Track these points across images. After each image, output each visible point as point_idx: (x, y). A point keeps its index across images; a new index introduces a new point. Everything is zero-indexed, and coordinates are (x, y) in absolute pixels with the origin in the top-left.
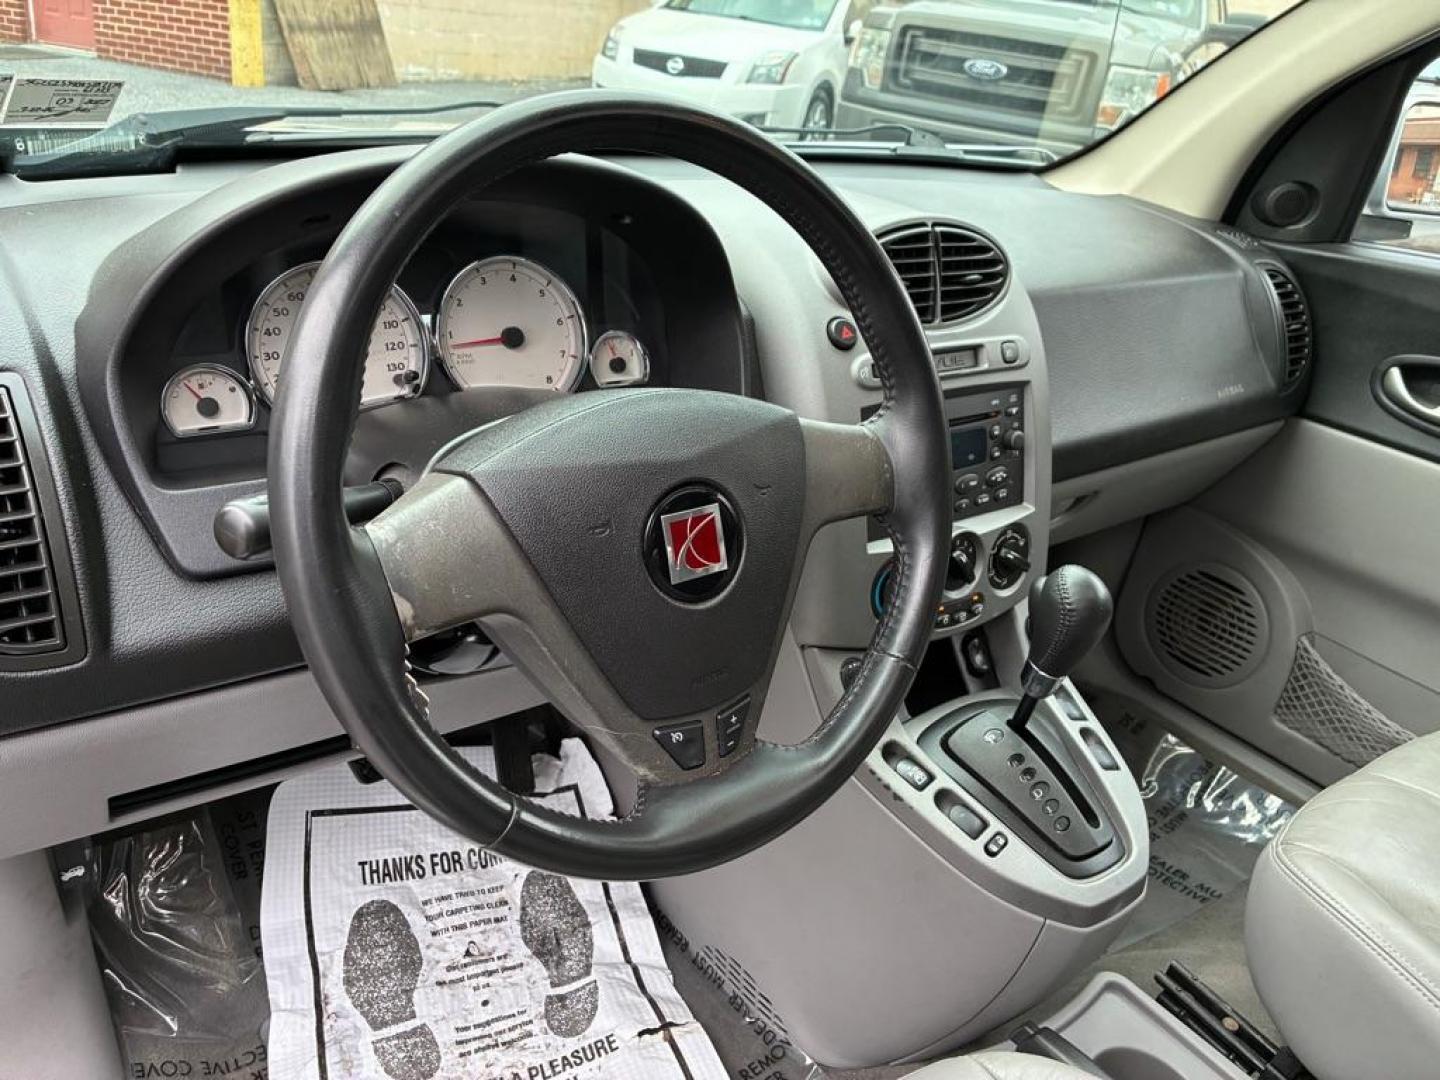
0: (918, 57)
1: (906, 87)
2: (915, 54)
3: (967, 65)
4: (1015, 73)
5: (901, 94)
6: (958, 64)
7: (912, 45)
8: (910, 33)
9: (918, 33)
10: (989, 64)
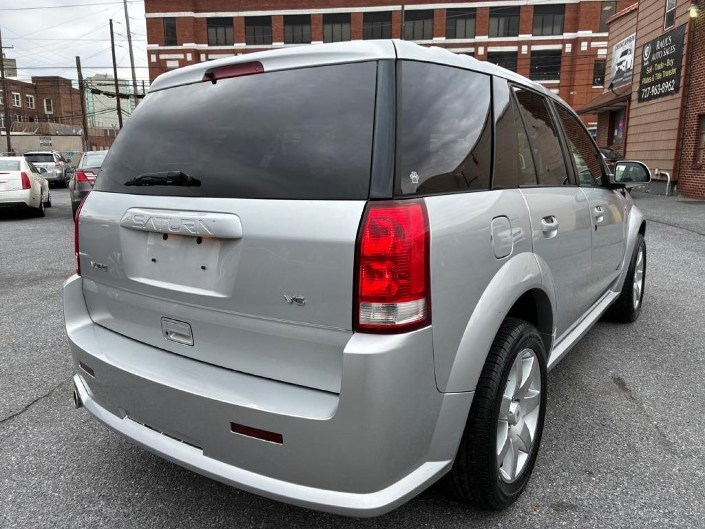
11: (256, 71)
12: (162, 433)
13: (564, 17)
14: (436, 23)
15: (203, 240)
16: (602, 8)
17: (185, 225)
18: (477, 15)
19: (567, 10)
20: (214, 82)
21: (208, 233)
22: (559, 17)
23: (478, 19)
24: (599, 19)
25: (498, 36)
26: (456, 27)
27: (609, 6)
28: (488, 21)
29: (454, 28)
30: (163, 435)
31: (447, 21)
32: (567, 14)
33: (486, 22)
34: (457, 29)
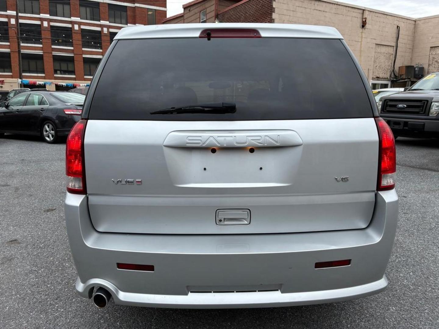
0: (388, 106)
1: (385, 112)
2: (387, 105)
3: (397, 106)
4: (408, 106)
5: (385, 114)
6: (395, 106)
7: (386, 104)
8: (386, 101)
9: (388, 101)
10: (402, 105)
11: (254, 36)
12: (257, 291)
13: (127, 14)
14: (41, 3)
15: (255, 150)
16: (148, 12)
17: (252, 140)
18: (71, 3)
19: (128, 10)
20: (209, 39)
21: (275, 144)
22: (124, 14)
23: (72, 6)
24: (147, 19)
25: (87, 19)
26: (56, 8)
27: (151, 12)
28: (79, 8)
29: (55, 9)
30: (259, 292)
31: (49, 4)
32: (129, 13)
33: (78, 9)
34: (57, 10)
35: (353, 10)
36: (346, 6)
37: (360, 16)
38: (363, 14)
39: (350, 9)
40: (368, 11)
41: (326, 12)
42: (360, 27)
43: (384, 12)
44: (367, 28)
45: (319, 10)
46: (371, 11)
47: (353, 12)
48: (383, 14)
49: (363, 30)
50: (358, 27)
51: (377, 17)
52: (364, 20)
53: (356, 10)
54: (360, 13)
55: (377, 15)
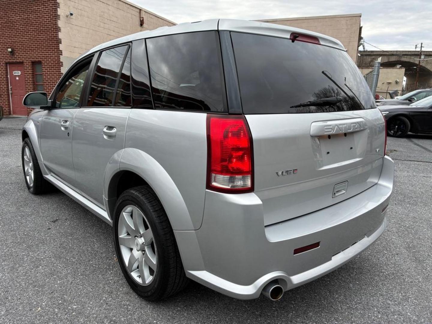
17: (353, 126)
20: (293, 41)
35: (131, 8)
36: (126, 3)
37: (138, 14)
38: (140, 13)
39: (129, 6)
40: (144, 11)
41: (109, 5)
42: (139, 26)
43: (156, 15)
44: (144, 27)
45: (103, 2)
46: (146, 12)
47: (132, 10)
48: (155, 16)
49: (142, 29)
50: (137, 25)
51: (151, 18)
52: (142, 19)
53: (135, 8)
54: (137, 12)
55: (151, 16)
